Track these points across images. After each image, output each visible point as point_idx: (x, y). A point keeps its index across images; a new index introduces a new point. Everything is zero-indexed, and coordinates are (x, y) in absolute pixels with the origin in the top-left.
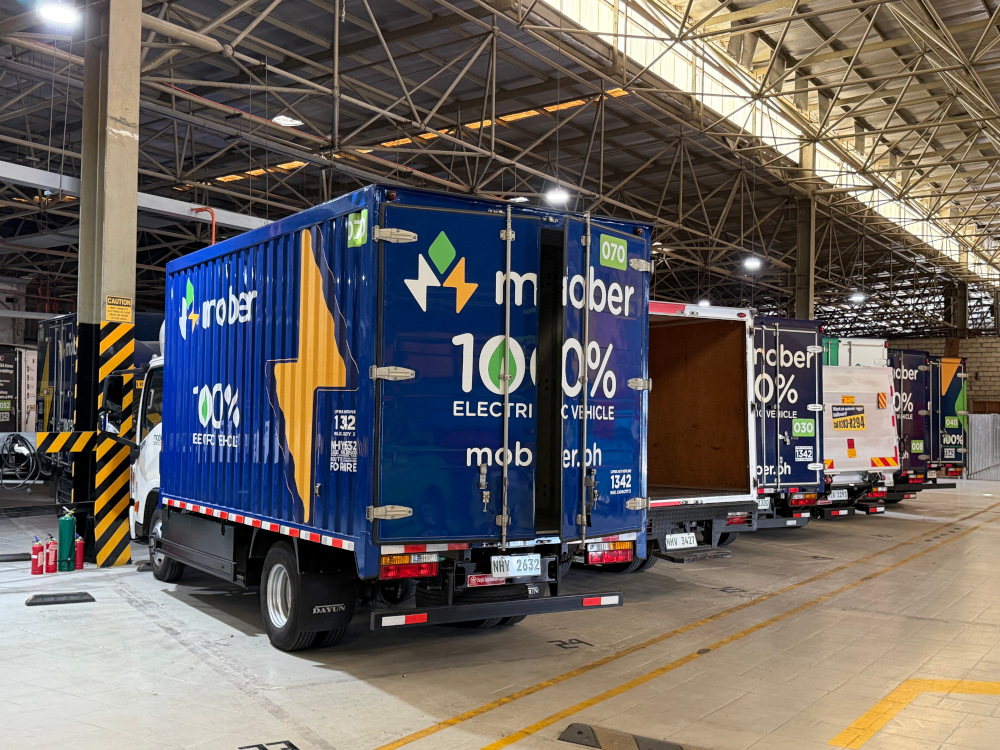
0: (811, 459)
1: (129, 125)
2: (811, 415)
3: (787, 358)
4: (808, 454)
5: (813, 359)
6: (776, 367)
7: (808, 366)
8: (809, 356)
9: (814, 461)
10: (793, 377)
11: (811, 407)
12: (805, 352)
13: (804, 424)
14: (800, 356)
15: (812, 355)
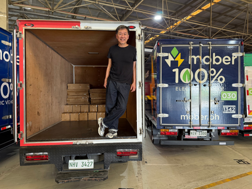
0: (234, 112)
1: (2, 13)
2: (235, 89)
3: (217, 60)
4: (232, 109)
5: (236, 60)
6: (209, 64)
7: (233, 63)
8: (233, 59)
9: (237, 113)
10: (222, 69)
11: (234, 85)
12: (231, 57)
13: (230, 94)
14: (227, 59)
15: (236, 57)
